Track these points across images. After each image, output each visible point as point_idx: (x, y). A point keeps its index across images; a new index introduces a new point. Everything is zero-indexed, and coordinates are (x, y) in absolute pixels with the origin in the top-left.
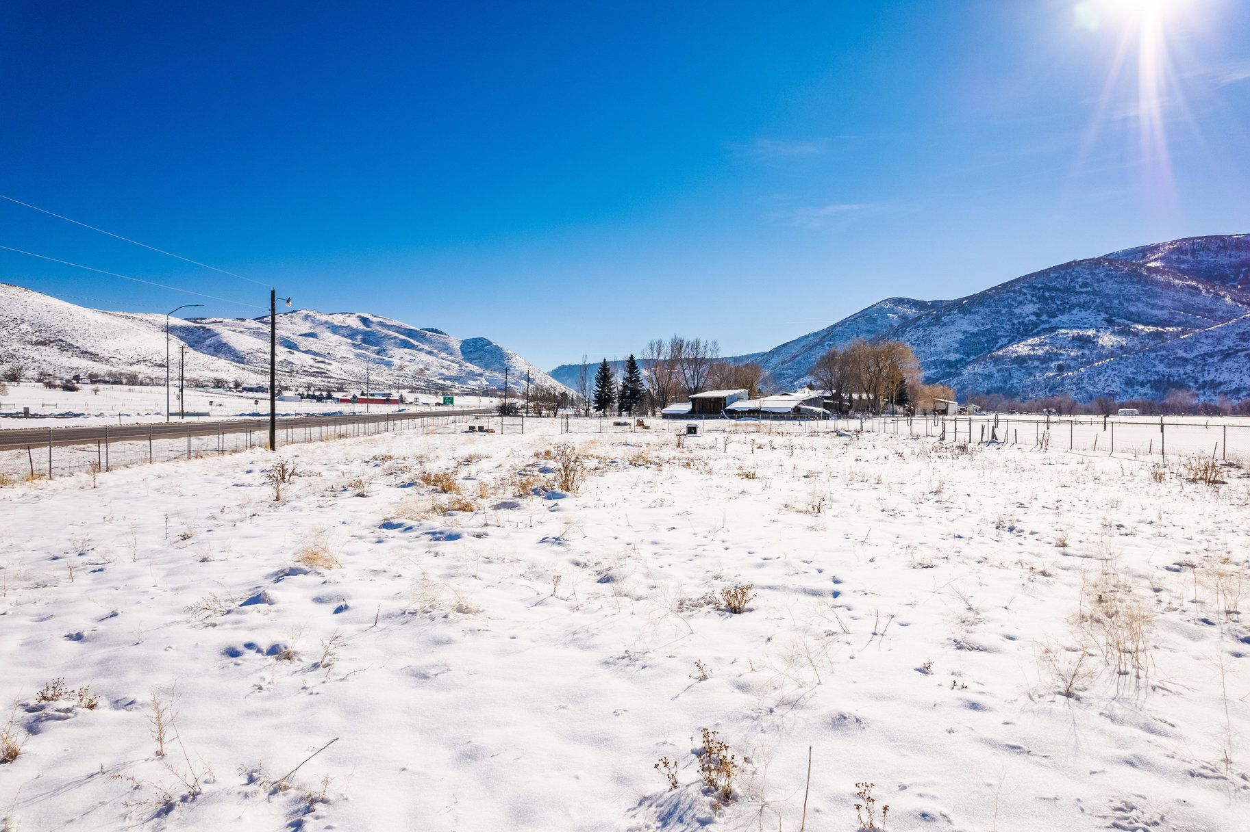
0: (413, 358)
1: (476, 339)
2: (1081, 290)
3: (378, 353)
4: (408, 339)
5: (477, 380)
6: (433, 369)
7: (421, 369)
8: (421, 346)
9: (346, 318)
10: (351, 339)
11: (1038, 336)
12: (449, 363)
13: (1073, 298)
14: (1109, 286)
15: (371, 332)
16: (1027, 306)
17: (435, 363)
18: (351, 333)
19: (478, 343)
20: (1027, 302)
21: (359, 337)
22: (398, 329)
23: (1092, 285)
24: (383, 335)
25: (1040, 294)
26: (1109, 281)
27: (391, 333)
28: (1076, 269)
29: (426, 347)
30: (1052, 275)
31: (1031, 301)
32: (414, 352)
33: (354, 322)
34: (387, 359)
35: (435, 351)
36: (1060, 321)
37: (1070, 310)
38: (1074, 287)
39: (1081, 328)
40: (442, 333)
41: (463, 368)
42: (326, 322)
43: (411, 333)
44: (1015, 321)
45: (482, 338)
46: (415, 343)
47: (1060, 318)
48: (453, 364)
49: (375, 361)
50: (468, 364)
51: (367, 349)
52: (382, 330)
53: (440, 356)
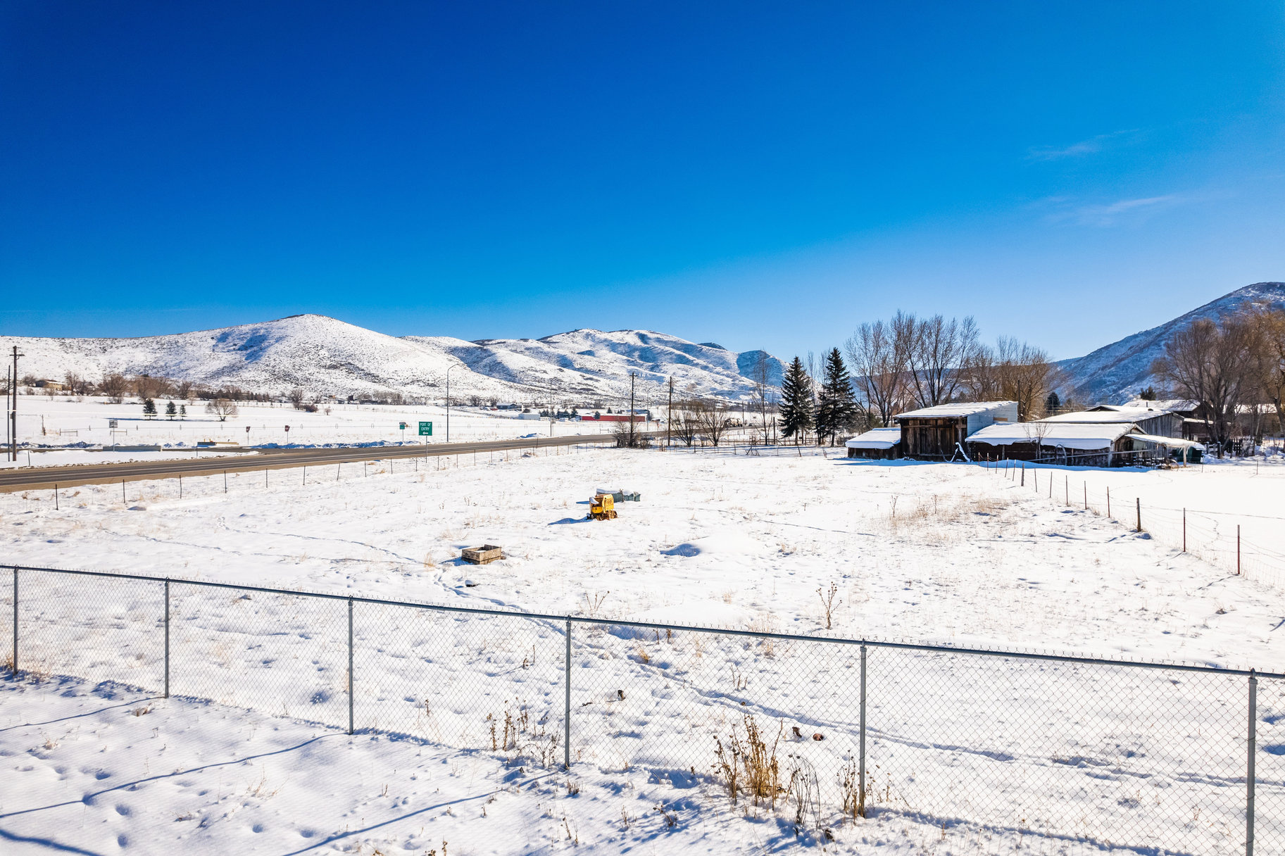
0: (686, 373)
1: (753, 352)
3: (652, 369)
4: (684, 354)
5: (749, 394)
6: (706, 384)
7: (693, 384)
8: (697, 361)
9: (625, 336)
10: (629, 356)
12: (722, 377)
15: (648, 348)
17: (708, 377)
18: (629, 350)
19: (755, 356)
21: (637, 354)
22: (675, 345)
24: (660, 351)
27: (667, 348)
29: (701, 362)
32: (686, 366)
33: (632, 339)
34: (659, 374)
35: (711, 366)
40: (720, 347)
41: (737, 382)
42: (605, 340)
43: (687, 348)
45: (759, 351)
46: (691, 358)
48: (726, 379)
49: (647, 378)
50: (744, 378)
51: (642, 365)
52: (659, 347)
53: (715, 370)
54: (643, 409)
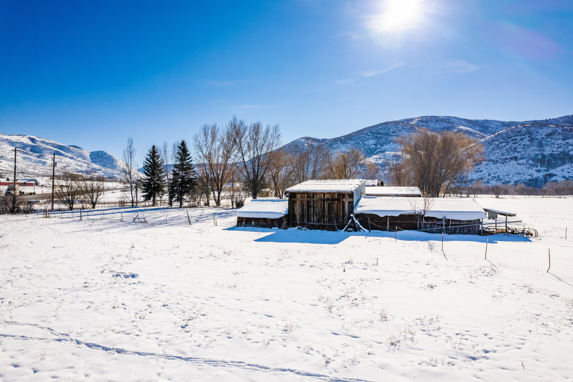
0: (60, 160)
1: (98, 151)
2: (392, 134)
3: (39, 157)
4: (59, 150)
5: (97, 172)
6: (72, 166)
7: (64, 166)
8: (66, 154)
9: (21, 138)
10: (23, 149)
11: (377, 155)
12: (81, 163)
13: (389, 138)
14: (404, 133)
15: (36, 146)
16: (370, 141)
17: (73, 163)
19: (100, 154)
20: (370, 139)
21: (28, 149)
22: (53, 145)
23: (397, 132)
24: (43, 148)
25: (376, 135)
26: (403, 131)
27: (48, 147)
28: (389, 125)
29: (69, 155)
30: (380, 127)
31: (372, 139)
32: (60, 157)
33: (25, 140)
34: (43, 160)
35: (75, 157)
36: (386, 148)
37: (389, 143)
38: (389, 133)
39: (395, 151)
40: (80, 148)
41: (90, 166)
43: (61, 148)
44: (366, 148)
45: (102, 151)
46: (63, 152)
47: (385, 147)
48: (84, 164)
49: (35, 162)
50: (93, 164)
51: (32, 155)
52: (43, 145)
53: (77, 160)
54: (32, 178)
